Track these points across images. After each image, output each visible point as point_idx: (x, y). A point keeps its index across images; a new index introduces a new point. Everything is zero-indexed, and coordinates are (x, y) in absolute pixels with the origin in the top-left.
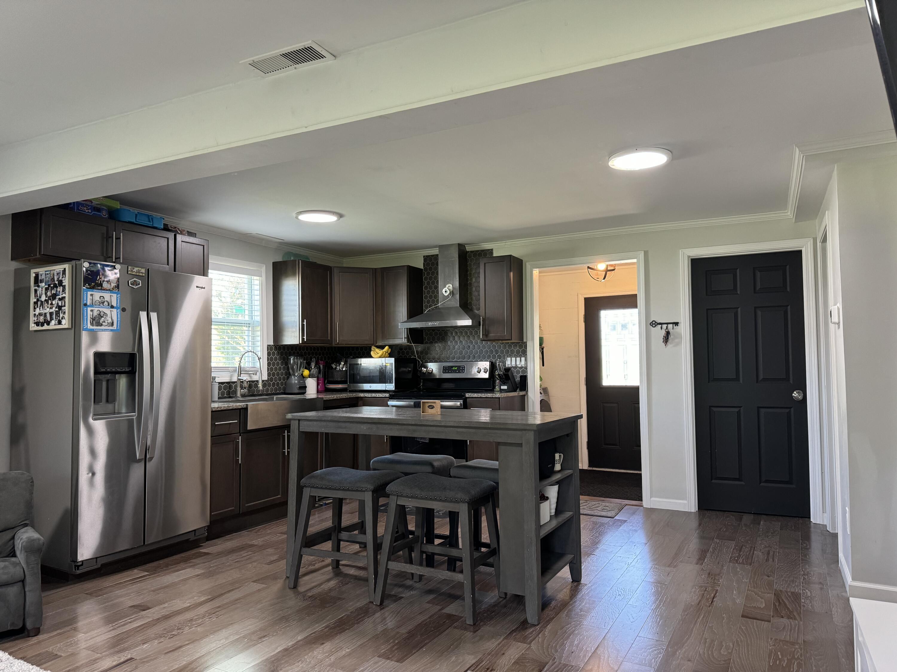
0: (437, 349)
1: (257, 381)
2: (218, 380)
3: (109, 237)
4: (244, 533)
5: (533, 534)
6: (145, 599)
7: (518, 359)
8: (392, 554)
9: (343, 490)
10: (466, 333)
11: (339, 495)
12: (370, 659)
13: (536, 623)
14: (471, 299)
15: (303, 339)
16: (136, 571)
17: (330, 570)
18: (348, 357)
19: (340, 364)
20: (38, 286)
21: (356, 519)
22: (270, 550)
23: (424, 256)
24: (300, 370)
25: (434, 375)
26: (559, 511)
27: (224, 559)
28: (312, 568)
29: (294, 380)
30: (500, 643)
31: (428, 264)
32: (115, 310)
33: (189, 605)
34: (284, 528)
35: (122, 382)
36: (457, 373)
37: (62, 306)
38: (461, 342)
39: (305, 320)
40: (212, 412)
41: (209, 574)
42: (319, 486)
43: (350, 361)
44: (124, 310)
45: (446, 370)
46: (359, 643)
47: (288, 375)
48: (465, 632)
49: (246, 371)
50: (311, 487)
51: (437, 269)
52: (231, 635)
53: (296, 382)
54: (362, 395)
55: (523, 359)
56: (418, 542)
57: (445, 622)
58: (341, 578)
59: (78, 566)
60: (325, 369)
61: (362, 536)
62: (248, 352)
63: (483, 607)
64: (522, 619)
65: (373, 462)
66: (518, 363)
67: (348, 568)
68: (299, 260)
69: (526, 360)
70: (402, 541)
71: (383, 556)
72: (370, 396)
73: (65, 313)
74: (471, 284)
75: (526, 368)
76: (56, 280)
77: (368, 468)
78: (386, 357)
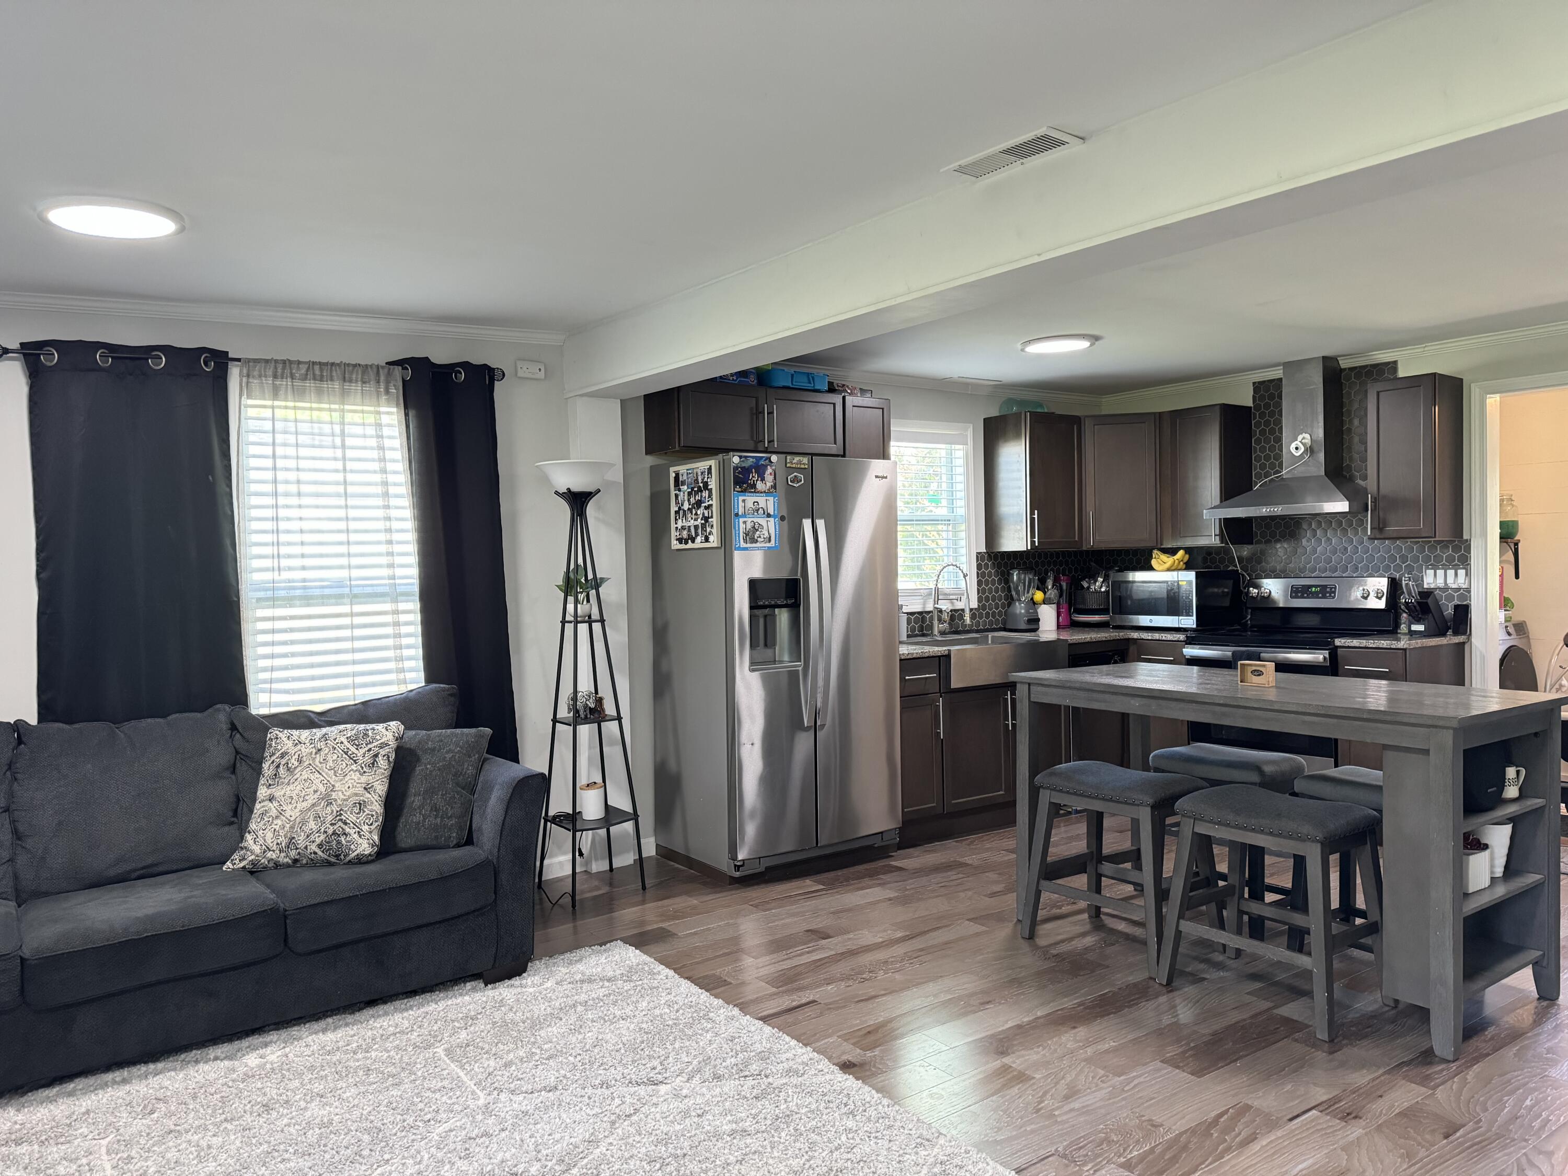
0: (1279, 553)
1: (963, 610)
2: (905, 609)
3: (757, 413)
4: (950, 843)
5: (1448, 907)
6: (824, 923)
7: (1451, 573)
8: (1188, 907)
9: (1103, 799)
10: (1340, 524)
11: (1097, 806)
12: (1149, 1063)
13: (1451, 1058)
14: (1351, 459)
15: (1033, 542)
16: (808, 882)
17: (1085, 919)
18: (1111, 568)
19: (1096, 581)
20: (680, 490)
21: (1126, 844)
22: (992, 876)
23: (1254, 383)
24: (1028, 592)
25: (1273, 601)
26: (1510, 870)
27: (924, 880)
28: (1056, 911)
29: (1020, 609)
30: (1377, 1078)
31: (1262, 398)
32: (772, 519)
33: (881, 940)
34: (1011, 843)
35: (783, 617)
36: (1320, 598)
37: (709, 518)
38: (1329, 539)
39: (1036, 511)
40: (901, 660)
41: (904, 900)
42: (1064, 790)
43: (1115, 576)
44: (782, 518)
45: (1297, 592)
46: (1131, 1037)
47: (1010, 600)
48: (1313, 1050)
49: (946, 594)
50: (1051, 790)
51: (1279, 405)
52: (941, 992)
53: (1023, 611)
54: (1135, 635)
55: (1462, 572)
56: (1234, 894)
57: (1278, 1028)
58: (1103, 935)
59: (739, 867)
60: (1071, 588)
61: (1137, 872)
62: (949, 565)
63: (1351, 1016)
64: (1424, 1046)
65: (1154, 756)
66: (1450, 580)
67: (1115, 920)
68: (1026, 412)
69: (1468, 574)
70: (1205, 889)
71: (1171, 910)
72: (1150, 638)
73: (712, 526)
74: (1349, 430)
75: (1468, 590)
76: (700, 481)
77: (1146, 767)
78: (1180, 570)
